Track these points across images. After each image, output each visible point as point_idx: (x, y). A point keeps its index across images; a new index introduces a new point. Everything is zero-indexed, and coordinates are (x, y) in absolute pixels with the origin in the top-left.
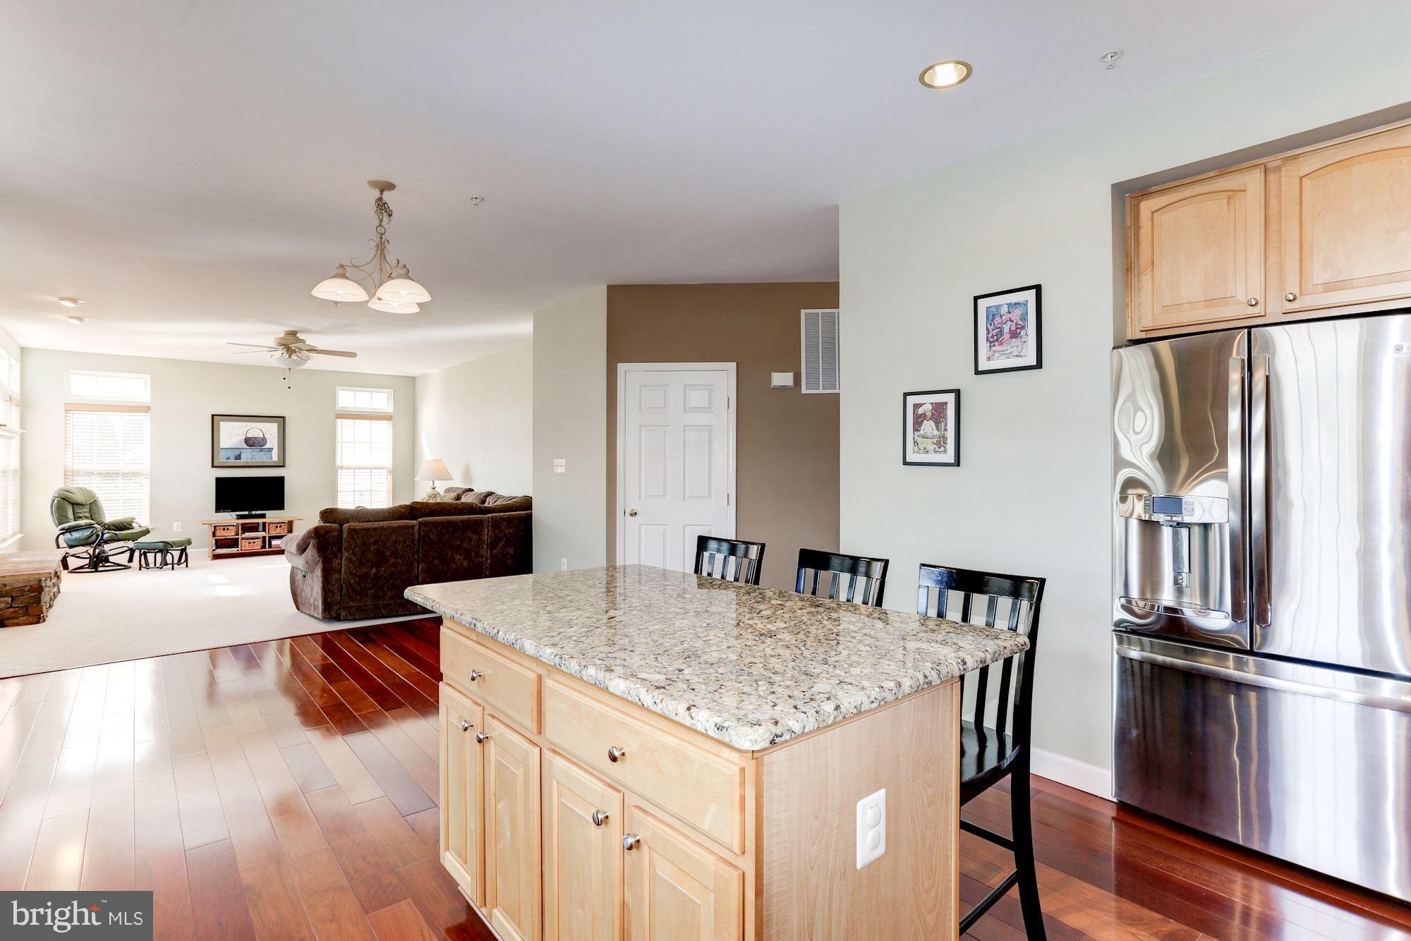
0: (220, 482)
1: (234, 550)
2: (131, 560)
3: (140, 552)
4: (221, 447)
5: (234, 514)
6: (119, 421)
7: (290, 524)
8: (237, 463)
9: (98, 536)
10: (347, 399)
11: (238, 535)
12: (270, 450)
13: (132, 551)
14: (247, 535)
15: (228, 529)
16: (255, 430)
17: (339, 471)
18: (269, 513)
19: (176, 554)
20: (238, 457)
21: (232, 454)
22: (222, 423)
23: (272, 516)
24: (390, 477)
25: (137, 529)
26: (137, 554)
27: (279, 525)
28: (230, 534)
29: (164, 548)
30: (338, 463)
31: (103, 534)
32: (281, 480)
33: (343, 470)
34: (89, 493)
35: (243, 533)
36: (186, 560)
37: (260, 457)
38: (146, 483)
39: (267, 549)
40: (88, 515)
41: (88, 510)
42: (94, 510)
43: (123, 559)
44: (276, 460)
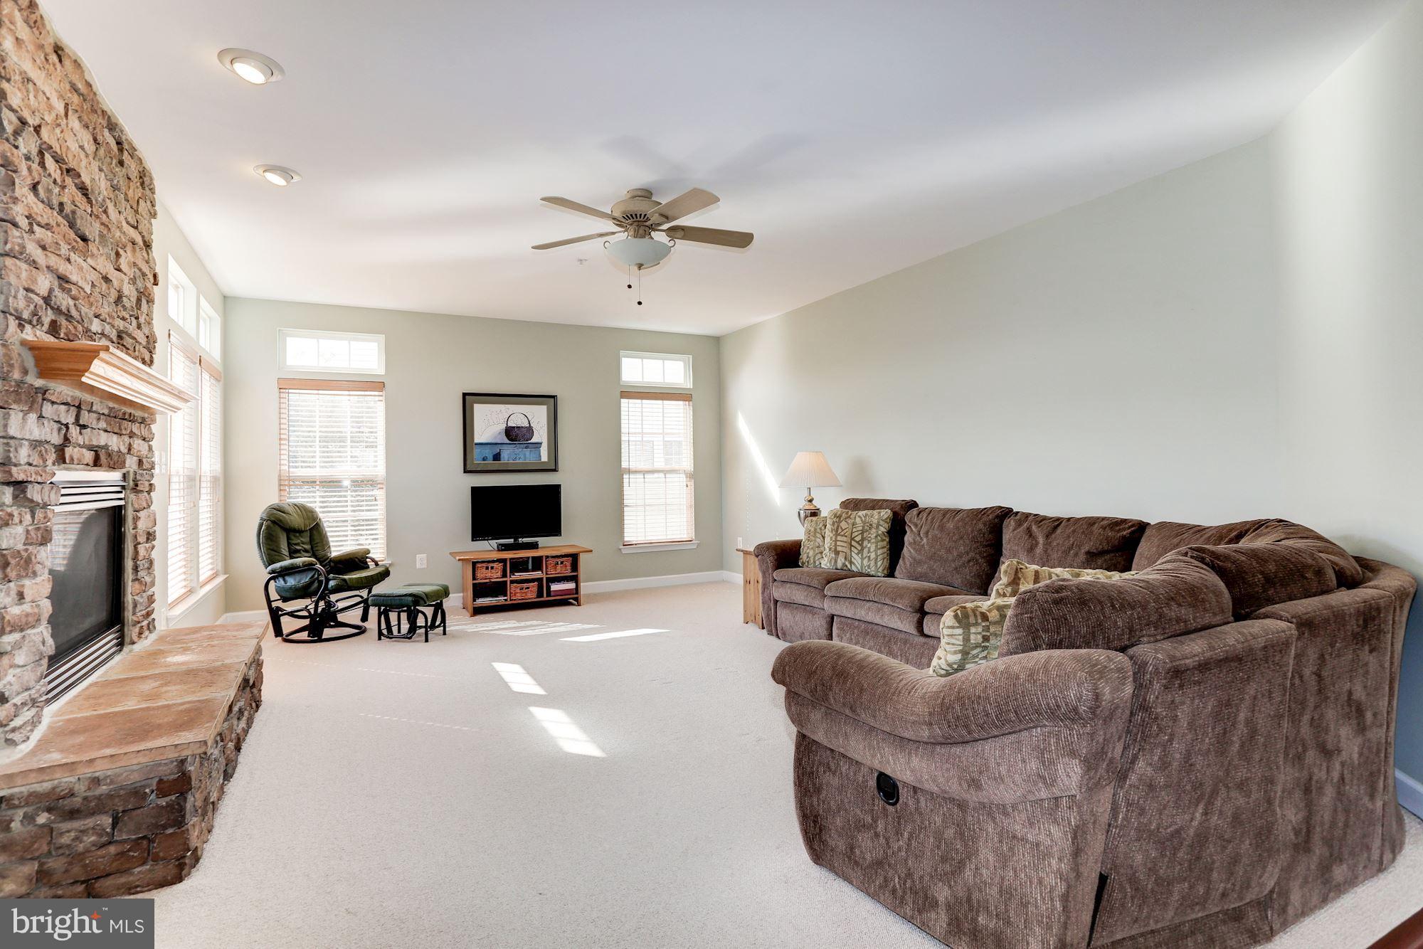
0: (476, 492)
1: (501, 600)
2: (365, 618)
3: (379, 609)
4: (476, 441)
5: (494, 543)
6: (346, 402)
7: (574, 558)
8: (496, 465)
9: (320, 582)
10: (635, 370)
11: (506, 577)
12: (539, 444)
13: (366, 604)
14: (518, 576)
15: (492, 568)
16: (518, 415)
17: (626, 476)
18: (542, 541)
19: (429, 611)
20: (497, 457)
21: (489, 453)
22: (476, 406)
23: (548, 545)
24: (691, 484)
25: (372, 570)
26: (373, 611)
27: (559, 561)
28: (495, 575)
29: (410, 604)
30: (624, 465)
31: (328, 580)
32: (555, 490)
33: (632, 476)
34: (308, 514)
35: (512, 572)
36: (443, 620)
37: (525, 457)
38: (380, 494)
39: (545, 598)
40: (307, 547)
41: (307, 539)
42: (316, 536)
43: (353, 617)
44: (546, 460)
